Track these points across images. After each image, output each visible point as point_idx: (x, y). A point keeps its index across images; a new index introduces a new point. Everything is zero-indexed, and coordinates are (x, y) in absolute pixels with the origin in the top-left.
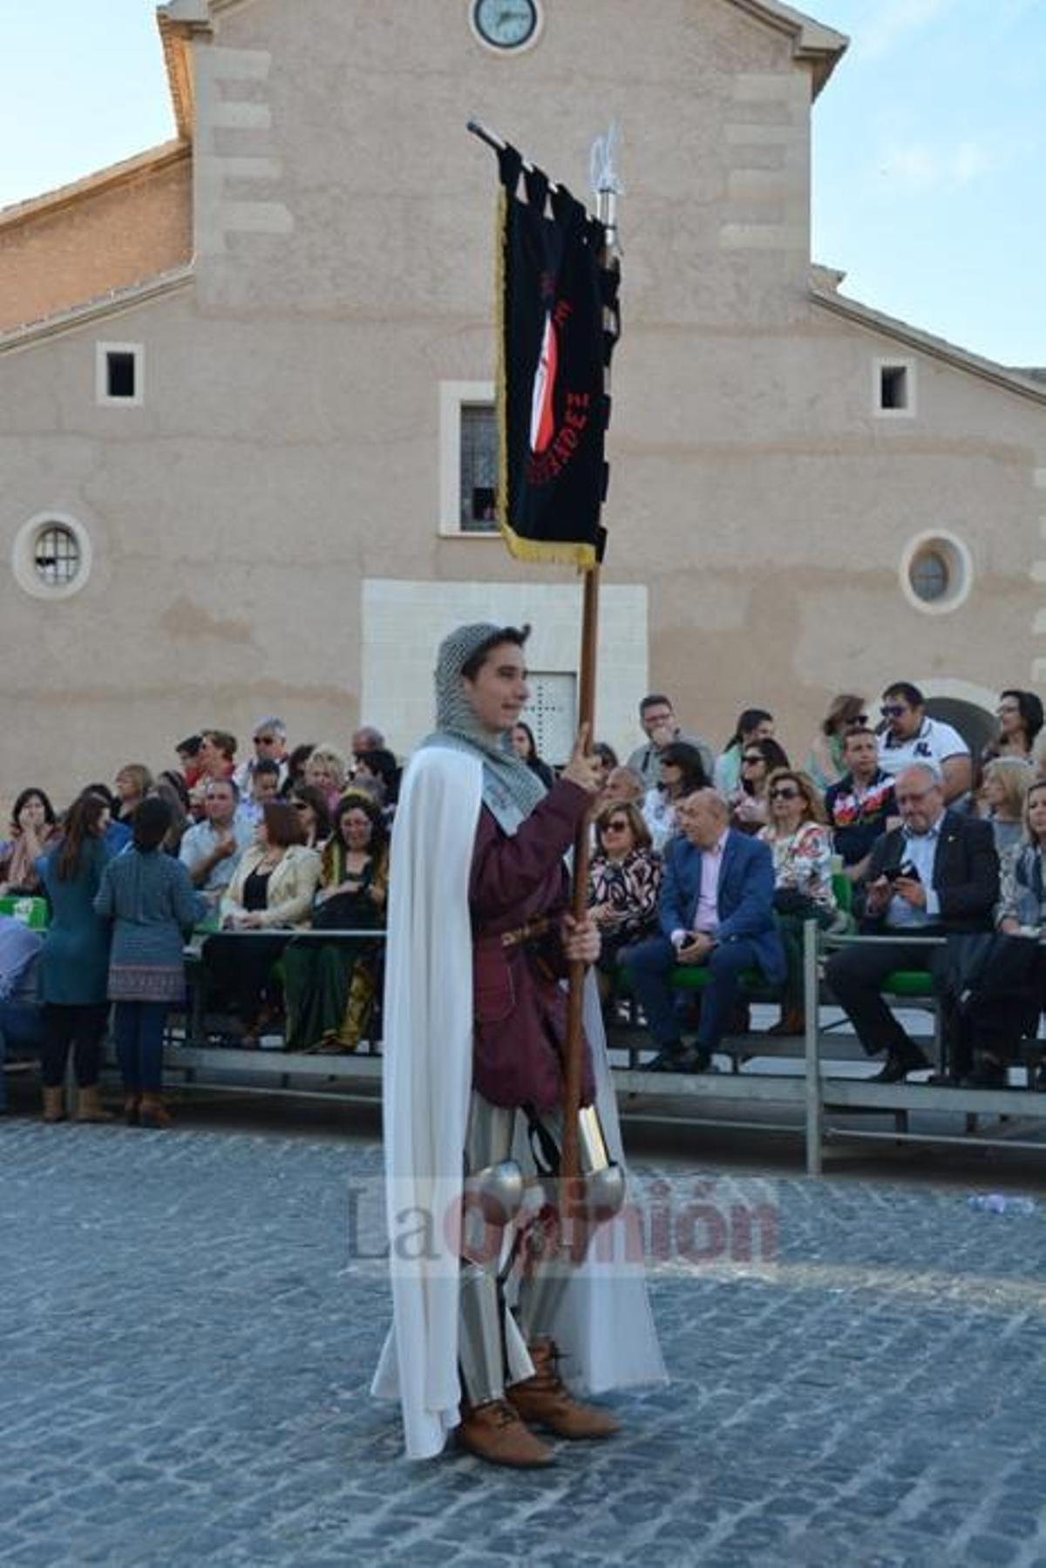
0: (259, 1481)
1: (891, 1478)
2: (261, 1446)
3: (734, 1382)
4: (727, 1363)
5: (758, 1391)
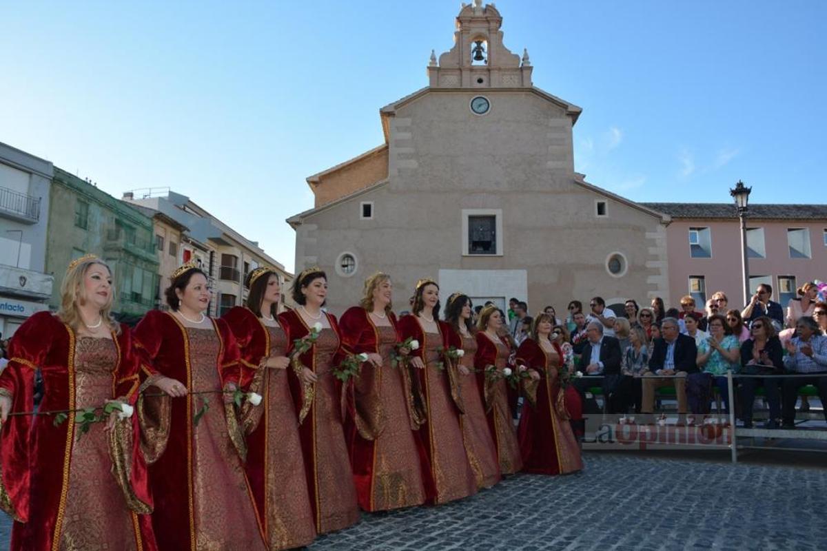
0: (370, 536)
1: (565, 541)
2: (372, 526)
3: (523, 513)
4: (521, 507)
5: (530, 515)
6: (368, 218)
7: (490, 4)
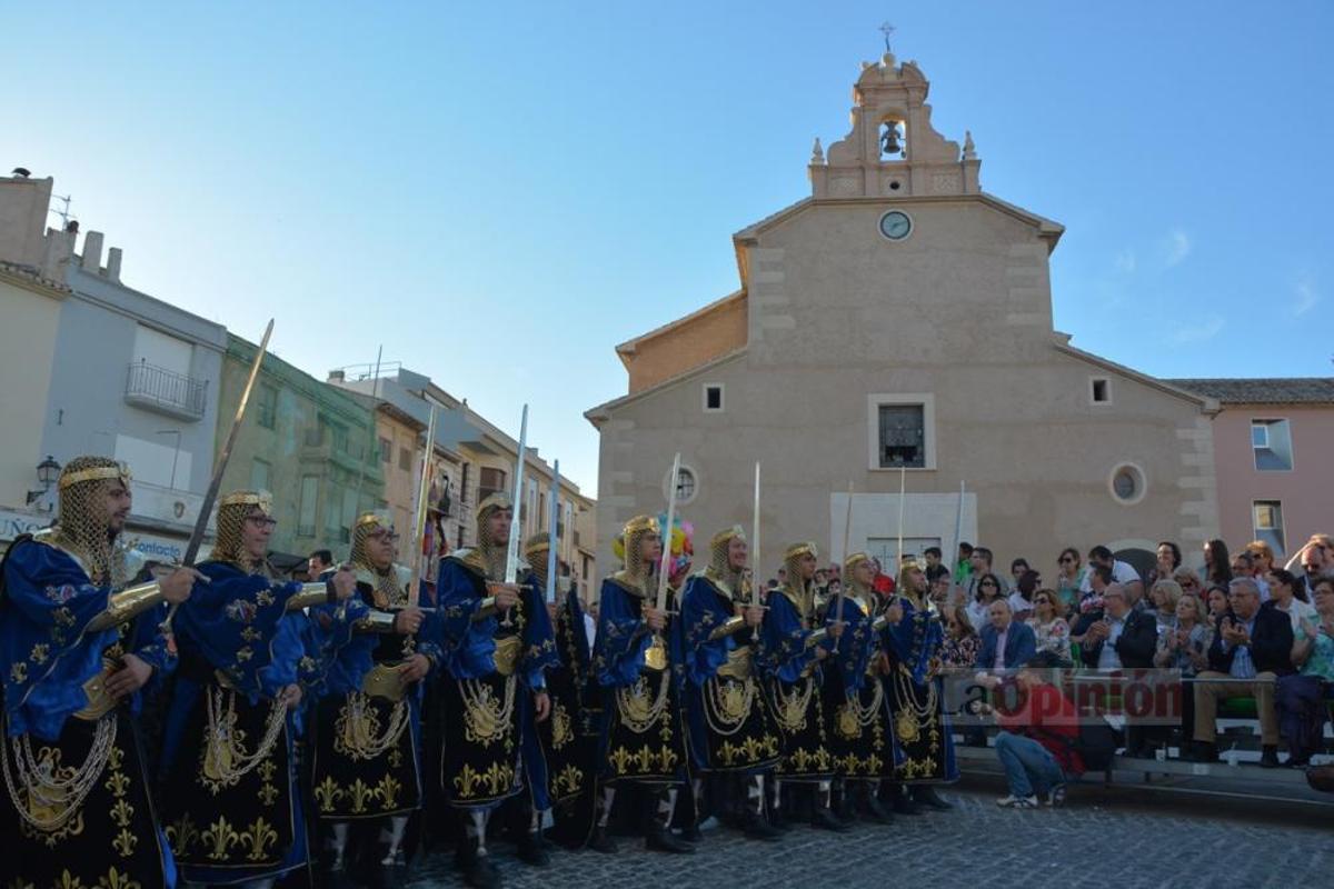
6: (714, 410)
7: (909, 62)
